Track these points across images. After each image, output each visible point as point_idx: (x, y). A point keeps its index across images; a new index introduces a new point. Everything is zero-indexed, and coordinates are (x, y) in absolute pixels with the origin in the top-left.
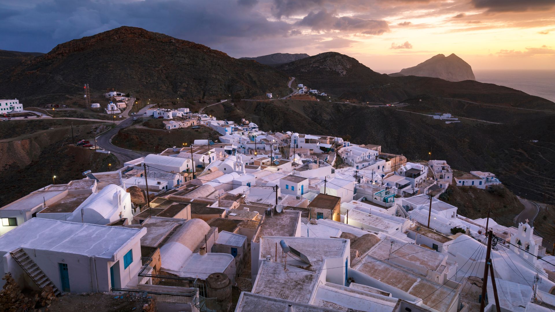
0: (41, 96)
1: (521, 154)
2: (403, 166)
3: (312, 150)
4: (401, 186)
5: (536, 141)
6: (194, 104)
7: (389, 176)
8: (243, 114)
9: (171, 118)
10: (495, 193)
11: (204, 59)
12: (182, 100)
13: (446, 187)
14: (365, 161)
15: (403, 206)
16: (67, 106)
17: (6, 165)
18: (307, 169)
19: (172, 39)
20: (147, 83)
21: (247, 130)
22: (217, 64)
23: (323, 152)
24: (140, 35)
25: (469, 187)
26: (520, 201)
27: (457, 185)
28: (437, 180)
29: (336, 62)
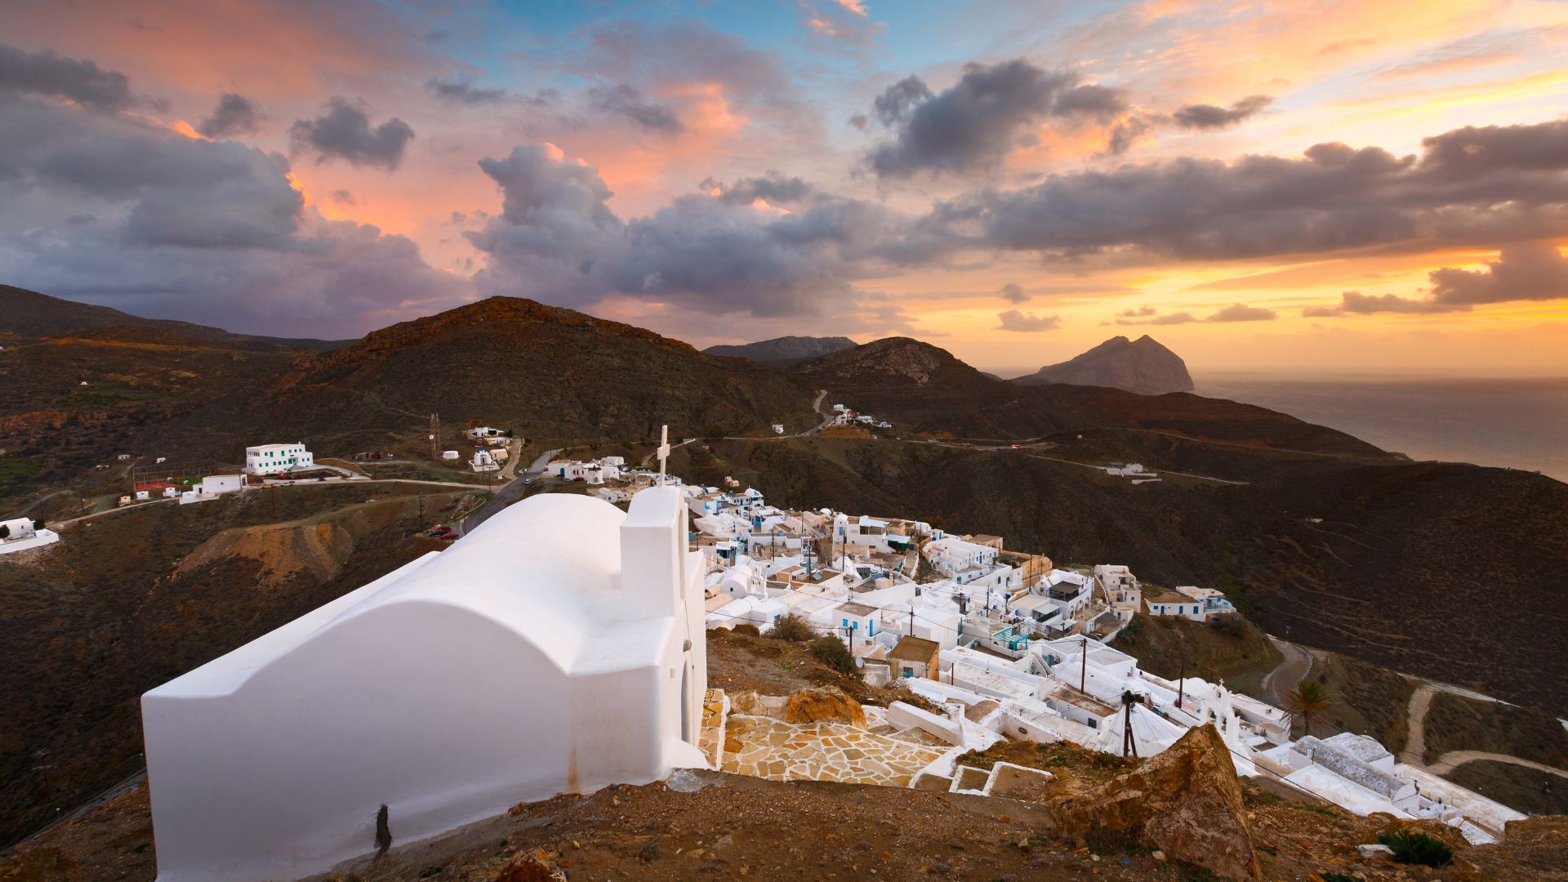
0: (340, 435)
1: (1288, 546)
2: (1044, 576)
3: (874, 547)
4: (1042, 616)
5: (1318, 521)
6: (630, 448)
7: (1019, 597)
8: (726, 467)
9: (602, 482)
10: (1224, 628)
11: (649, 359)
12: (609, 439)
13: (1130, 618)
14: (972, 567)
15: (1043, 657)
16: (397, 456)
17: (290, 572)
18: (873, 588)
19: (588, 320)
20: (541, 407)
21: (742, 504)
22: (676, 367)
23: (894, 551)
24: (526, 313)
25: (1173, 618)
26: (1276, 645)
27: (1150, 614)
28: (1111, 603)
29: (908, 357)
